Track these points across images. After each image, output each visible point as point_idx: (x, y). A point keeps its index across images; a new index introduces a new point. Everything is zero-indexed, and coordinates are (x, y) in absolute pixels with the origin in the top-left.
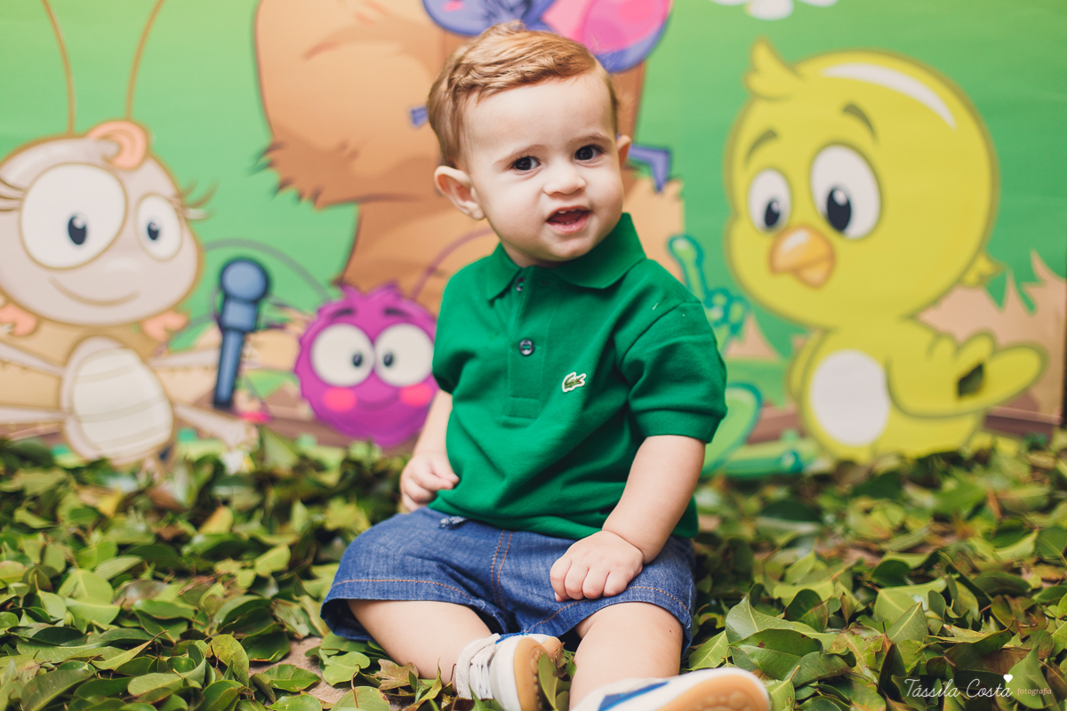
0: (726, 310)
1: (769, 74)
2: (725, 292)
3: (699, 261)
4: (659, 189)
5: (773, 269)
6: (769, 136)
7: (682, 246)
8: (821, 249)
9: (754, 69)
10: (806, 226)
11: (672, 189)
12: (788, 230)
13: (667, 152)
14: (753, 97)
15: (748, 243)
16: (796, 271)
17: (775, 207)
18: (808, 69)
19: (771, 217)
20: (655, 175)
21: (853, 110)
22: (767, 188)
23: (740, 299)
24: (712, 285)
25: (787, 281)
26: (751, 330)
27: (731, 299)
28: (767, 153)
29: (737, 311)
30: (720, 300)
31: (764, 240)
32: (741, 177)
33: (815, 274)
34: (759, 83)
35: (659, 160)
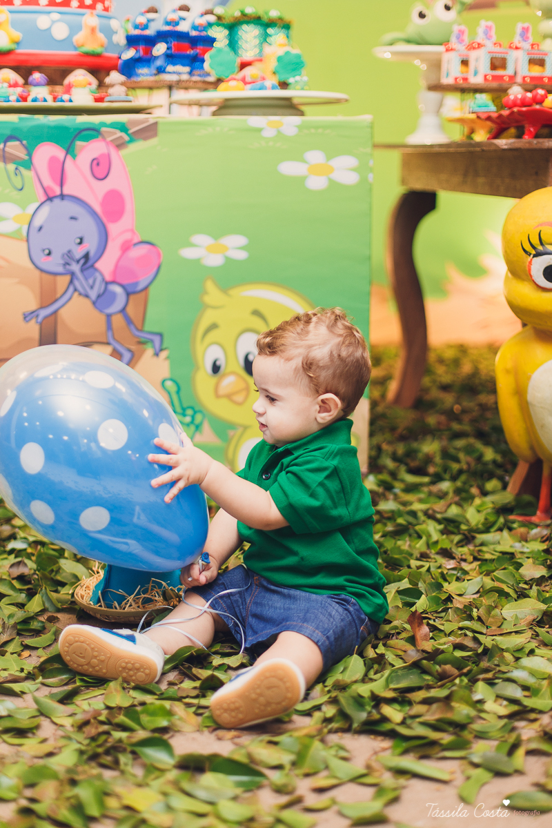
0: (193, 417)
1: (213, 295)
2: (192, 408)
3: (178, 392)
4: (157, 354)
5: (218, 396)
6: (214, 326)
7: (169, 384)
8: (242, 385)
9: (206, 293)
10: (233, 373)
11: (163, 355)
12: (224, 375)
13: (161, 335)
14: (206, 307)
15: (204, 381)
16: (229, 397)
17: (218, 363)
18: (233, 292)
19: (216, 369)
20: (154, 347)
21: (256, 313)
22: (214, 353)
23: (200, 411)
24: (185, 405)
25: (225, 401)
26: (206, 427)
27: (195, 412)
28: (212, 336)
29: (199, 418)
30: (189, 412)
31: (213, 380)
32: (200, 348)
33: (239, 398)
34: (207, 299)
35: (157, 340)
